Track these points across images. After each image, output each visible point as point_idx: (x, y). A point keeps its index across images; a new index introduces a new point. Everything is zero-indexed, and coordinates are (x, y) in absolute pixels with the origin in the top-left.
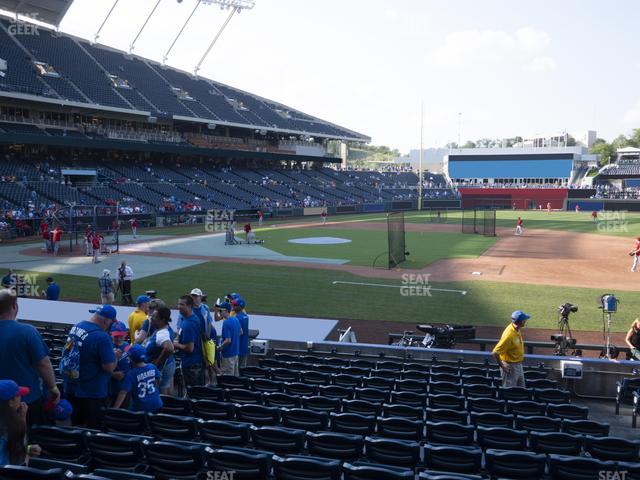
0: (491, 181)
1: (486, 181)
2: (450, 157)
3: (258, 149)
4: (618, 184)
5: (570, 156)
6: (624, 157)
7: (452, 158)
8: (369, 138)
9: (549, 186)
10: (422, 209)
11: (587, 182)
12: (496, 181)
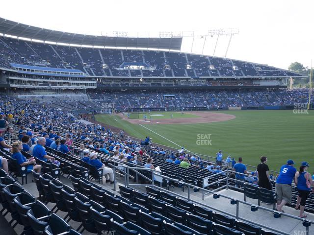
3: (239, 85)
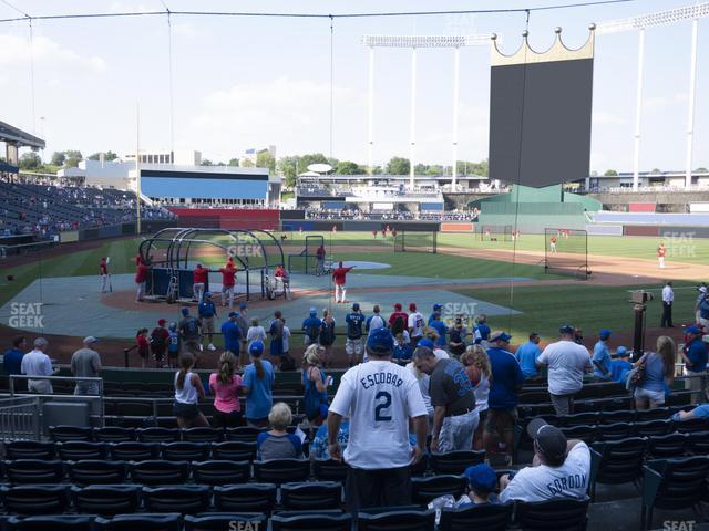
0: (188, 201)
1: (182, 200)
2: (142, 172)
4: (316, 206)
5: (265, 178)
6: (303, 181)
7: (144, 174)
8: (44, 142)
9: (250, 207)
10: (141, 233)
11: (290, 204)
12: (193, 201)
